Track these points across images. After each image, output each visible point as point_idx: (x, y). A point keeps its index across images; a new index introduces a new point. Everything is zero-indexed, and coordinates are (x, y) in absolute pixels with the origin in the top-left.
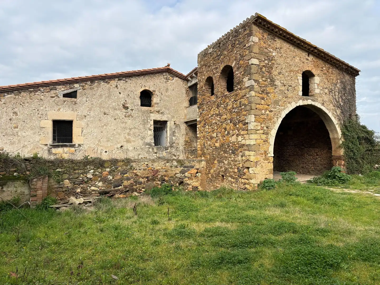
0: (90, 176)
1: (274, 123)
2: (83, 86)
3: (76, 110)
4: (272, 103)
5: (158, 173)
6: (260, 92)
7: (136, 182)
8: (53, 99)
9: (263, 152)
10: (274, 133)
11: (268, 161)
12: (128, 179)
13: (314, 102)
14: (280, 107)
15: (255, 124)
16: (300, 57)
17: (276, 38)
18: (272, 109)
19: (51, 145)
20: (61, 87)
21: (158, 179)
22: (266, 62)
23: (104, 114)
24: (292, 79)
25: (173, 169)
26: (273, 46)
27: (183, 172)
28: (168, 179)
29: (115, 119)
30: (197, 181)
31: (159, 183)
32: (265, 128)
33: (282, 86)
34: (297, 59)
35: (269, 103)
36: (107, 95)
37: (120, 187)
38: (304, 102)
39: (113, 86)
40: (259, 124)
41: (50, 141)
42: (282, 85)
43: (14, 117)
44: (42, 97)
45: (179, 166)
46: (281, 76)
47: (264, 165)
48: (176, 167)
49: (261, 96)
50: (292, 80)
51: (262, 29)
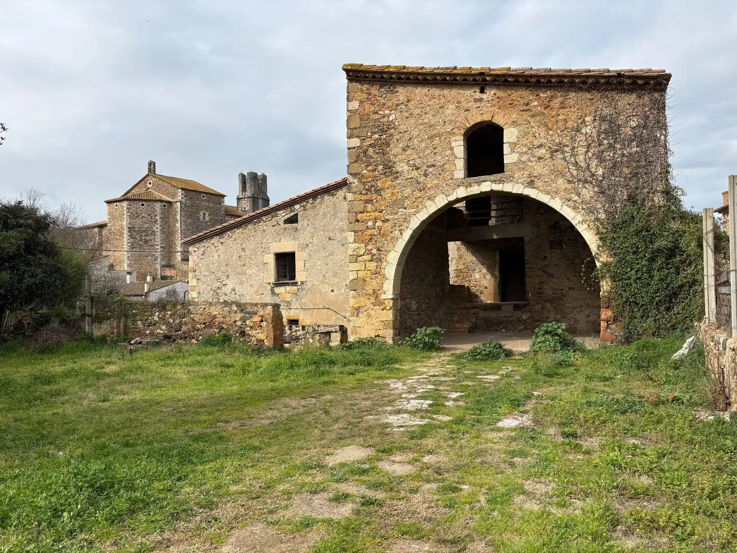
0: (156, 318)
1: (394, 240)
2: (304, 206)
3: (297, 238)
4: (387, 206)
5: (216, 319)
6: (364, 192)
7: (194, 329)
8: (275, 228)
9: (371, 291)
10: (393, 257)
11: (382, 307)
12: (186, 324)
13: (501, 185)
14: (405, 211)
15: (356, 245)
16: (459, 102)
17: (398, 86)
18: (387, 217)
19: (275, 284)
20: (282, 212)
21: (215, 326)
22: (377, 136)
23: (329, 240)
24: (436, 151)
25: (233, 315)
26: (390, 104)
27: (243, 320)
28: (226, 327)
29: (343, 245)
30: (262, 332)
31: (217, 331)
32: (374, 251)
33: (413, 170)
34: (450, 109)
35: (383, 208)
36: (332, 212)
37: (179, 332)
38: (469, 189)
39: (340, 199)
40: (363, 245)
41: (272, 280)
42: (411, 168)
43: (242, 254)
44: (265, 227)
45: (238, 311)
46: (409, 152)
47: (372, 313)
48: (236, 312)
49: (365, 197)
50: (435, 154)
51: (367, 82)
